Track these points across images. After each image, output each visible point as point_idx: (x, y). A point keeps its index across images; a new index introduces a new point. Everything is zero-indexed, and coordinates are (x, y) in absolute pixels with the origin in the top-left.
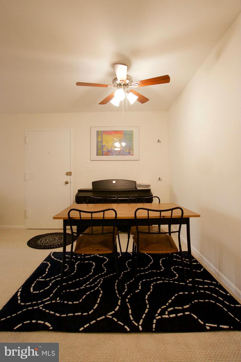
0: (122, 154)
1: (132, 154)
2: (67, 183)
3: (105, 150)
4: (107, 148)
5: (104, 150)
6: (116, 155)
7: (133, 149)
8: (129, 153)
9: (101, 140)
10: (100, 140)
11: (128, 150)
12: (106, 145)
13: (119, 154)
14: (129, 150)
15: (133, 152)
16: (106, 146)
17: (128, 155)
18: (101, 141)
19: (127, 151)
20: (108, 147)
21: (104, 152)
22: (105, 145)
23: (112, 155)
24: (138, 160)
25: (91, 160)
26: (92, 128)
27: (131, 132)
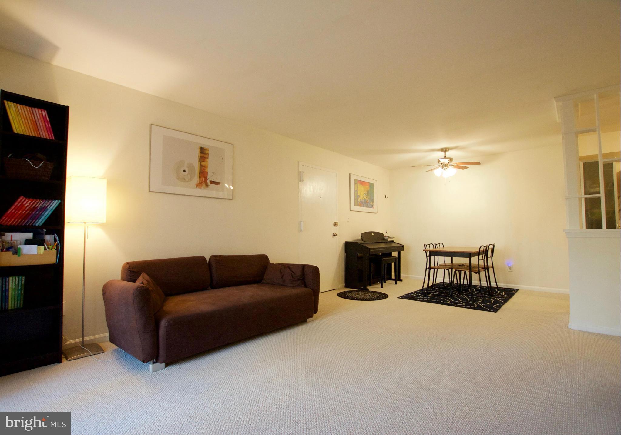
0: (369, 207)
2: (334, 235)
5: (358, 200)
7: (374, 203)
15: (374, 205)
17: (371, 208)
18: (357, 190)
20: (361, 198)
21: (359, 203)
22: (359, 196)
23: (363, 207)
24: (376, 213)
25: (350, 210)
26: (351, 174)
27: (373, 184)
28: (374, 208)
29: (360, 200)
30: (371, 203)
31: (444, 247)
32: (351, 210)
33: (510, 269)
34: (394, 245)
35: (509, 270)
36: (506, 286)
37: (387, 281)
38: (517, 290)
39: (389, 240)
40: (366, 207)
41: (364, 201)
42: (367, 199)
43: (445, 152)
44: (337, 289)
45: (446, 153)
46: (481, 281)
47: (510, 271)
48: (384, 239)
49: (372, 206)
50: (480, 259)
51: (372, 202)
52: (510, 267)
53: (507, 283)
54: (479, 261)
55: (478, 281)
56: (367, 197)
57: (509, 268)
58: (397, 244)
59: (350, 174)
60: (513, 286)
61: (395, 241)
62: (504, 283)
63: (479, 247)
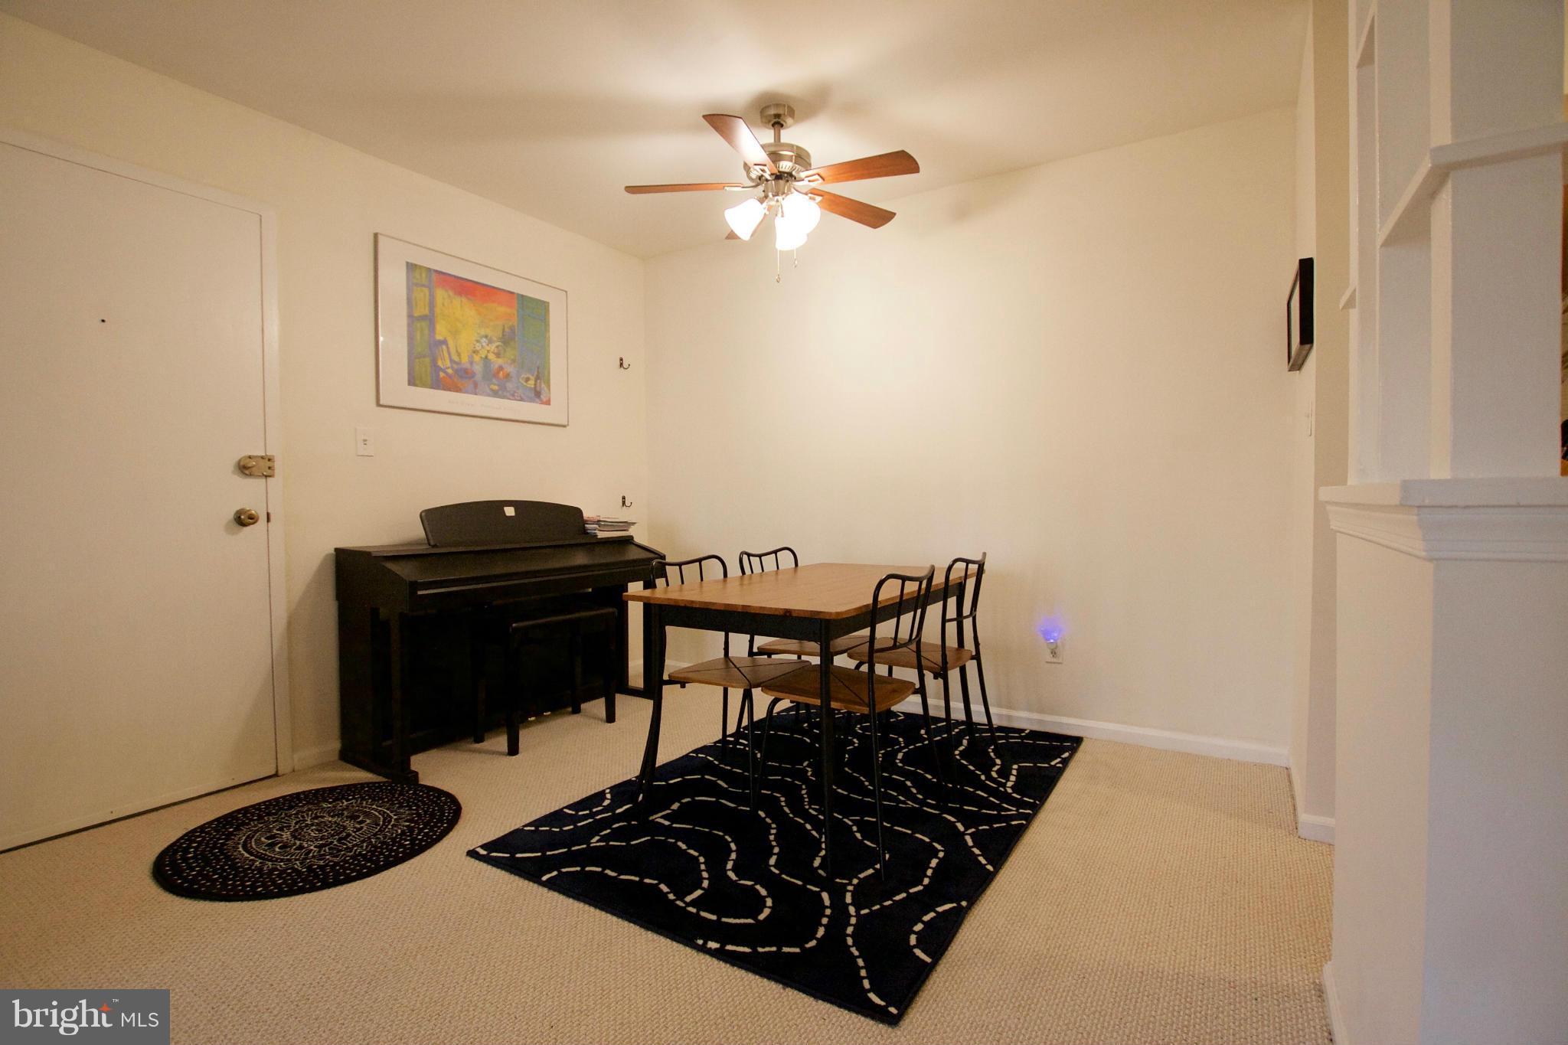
0: (513, 396)
1: (547, 399)
2: (243, 519)
3: (444, 363)
4: (455, 358)
5: (440, 363)
6: (489, 395)
7: (549, 380)
8: (538, 394)
9: (427, 312)
10: (422, 310)
11: (531, 377)
12: (451, 343)
13: (500, 392)
14: (536, 381)
15: (549, 390)
16: (448, 348)
17: (531, 400)
18: (426, 316)
19: (529, 382)
20: (459, 355)
21: (442, 374)
22: (444, 342)
23: (476, 394)
24: (564, 426)
25: (378, 404)
26: (380, 238)
27: (544, 306)
28: (548, 403)
29: (451, 360)
30: (527, 380)
31: (799, 564)
32: (381, 403)
33: (1054, 653)
34: (633, 554)
35: (1049, 657)
36: (1040, 722)
37: (583, 706)
38: (1078, 740)
39: (601, 535)
40: (495, 394)
41: (478, 368)
42: (500, 361)
43: (777, 123)
44: (276, 775)
45: (783, 132)
46: (951, 698)
47: (1055, 660)
48: (585, 532)
49: (538, 395)
50: (947, 617)
51: (538, 378)
52: (1053, 647)
53: (1041, 711)
54: (947, 624)
55: (939, 699)
56: (498, 355)
57: (1049, 651)
58: (641, 550)
59: (376, 236)
60: (1061, 724)
61: (637, 540)
62: (1030, 710)
63: (947, 566)
